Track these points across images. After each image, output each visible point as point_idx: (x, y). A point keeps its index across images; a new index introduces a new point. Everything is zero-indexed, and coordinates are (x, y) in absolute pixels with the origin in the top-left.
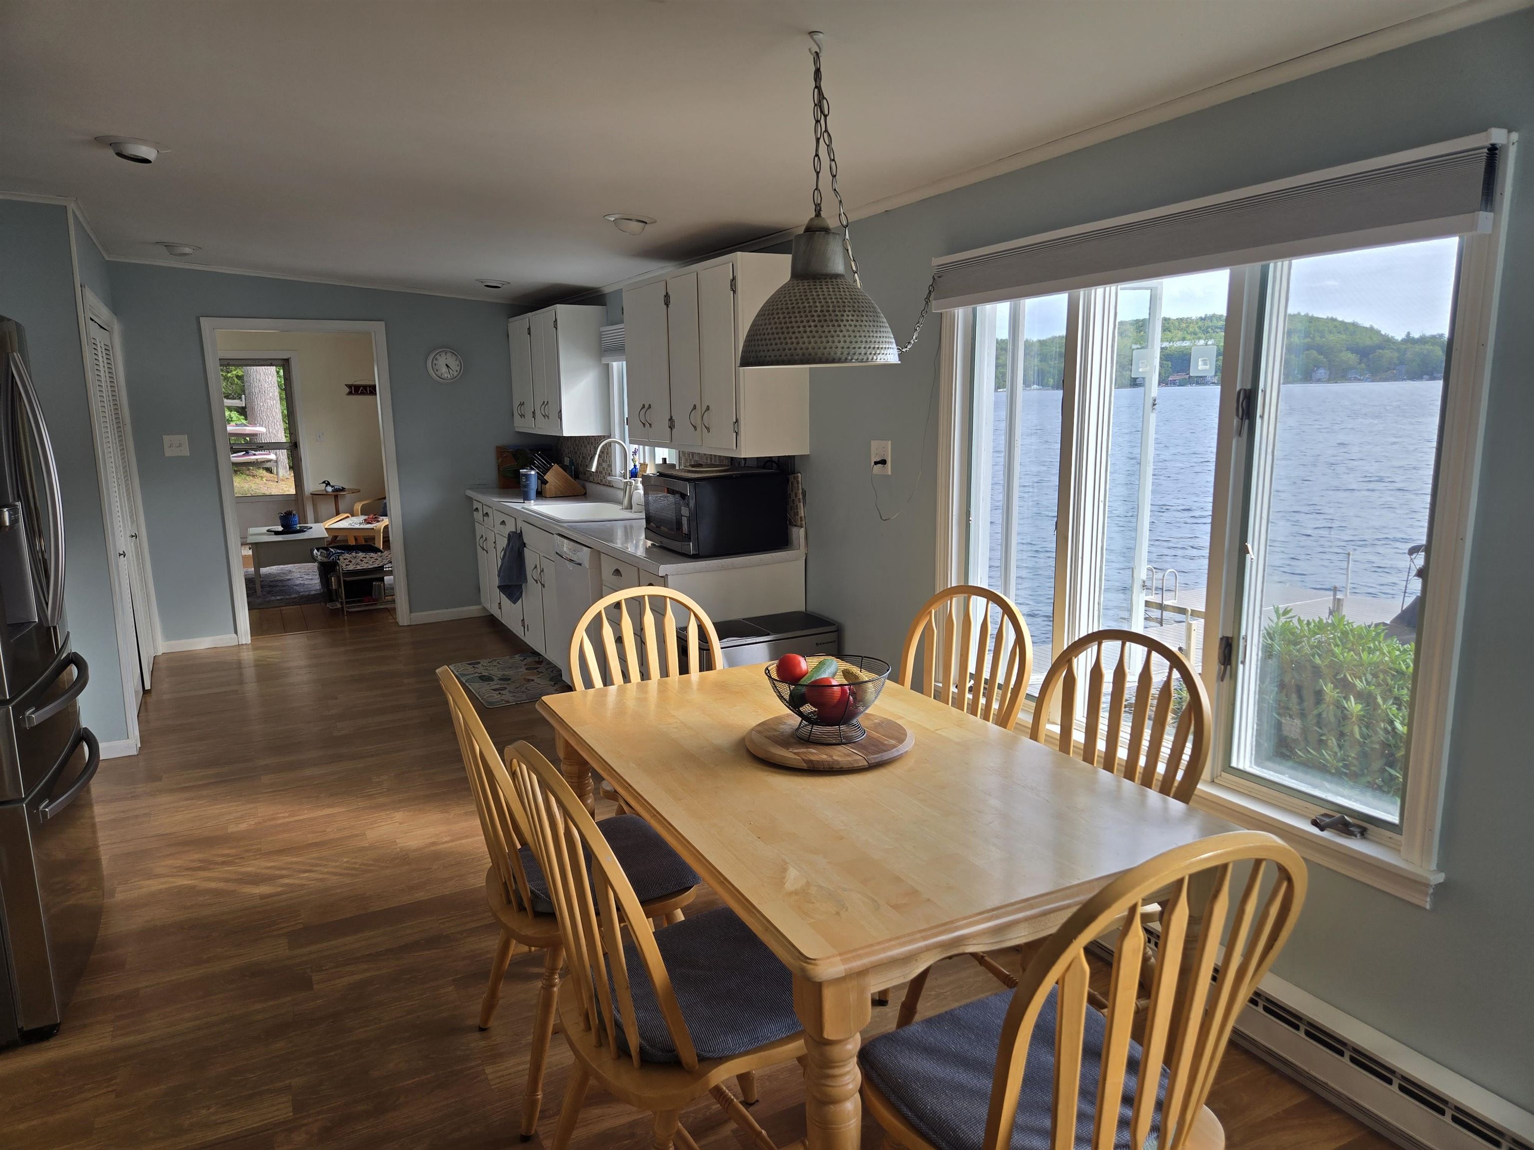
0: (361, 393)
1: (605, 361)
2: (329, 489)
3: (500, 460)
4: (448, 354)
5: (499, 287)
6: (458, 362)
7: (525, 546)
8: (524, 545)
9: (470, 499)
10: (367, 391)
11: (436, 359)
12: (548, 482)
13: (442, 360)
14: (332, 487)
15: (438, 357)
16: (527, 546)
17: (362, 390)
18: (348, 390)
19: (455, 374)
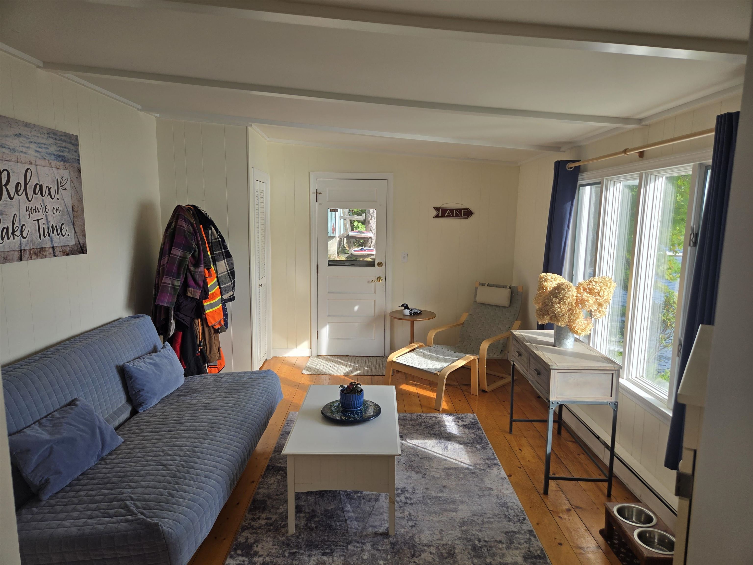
0: (447, 216)
2: (407, 312)
10: (453, 215)
14: (410, 310)
17: (449, 213)
18: (435, 213)
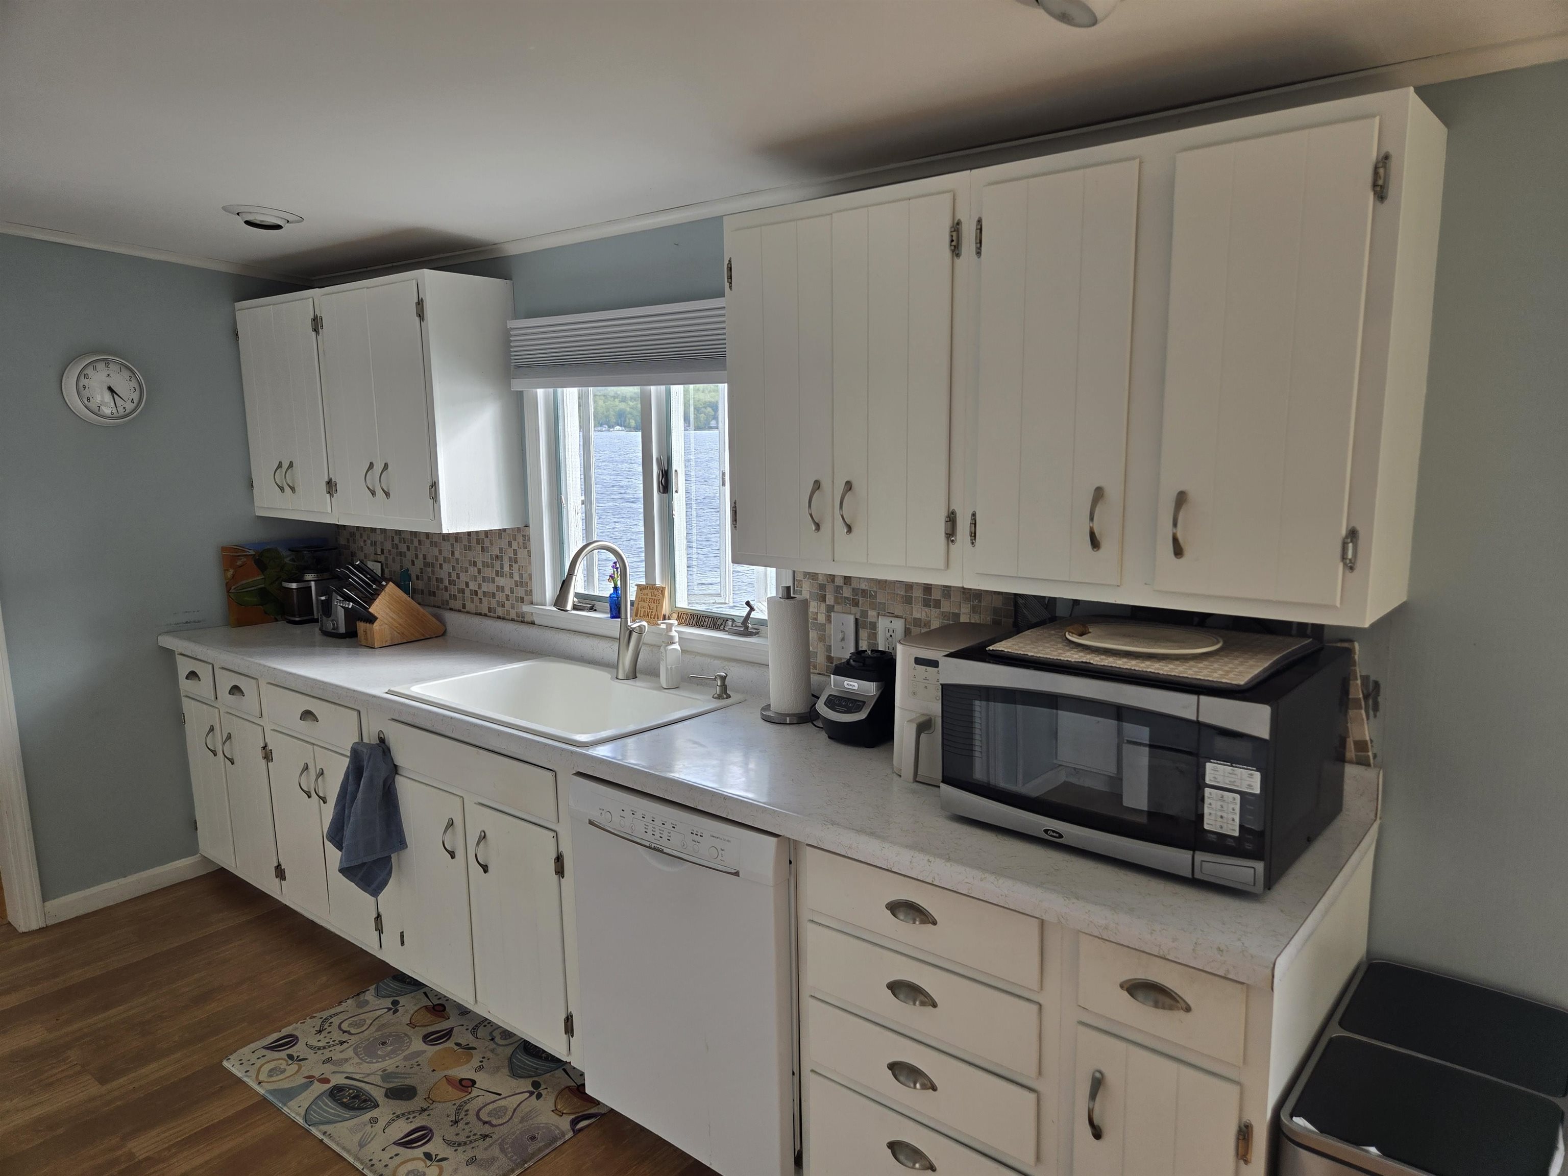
1: (517, 385)
3: (230, 573)
4: (111, 365)
5: (278, 227)
6: (134, 384)
7: (397, 773)
8: (395, 769)
9: (169, 654)
11: (86, 376)
12: (376, 618)
13: (98, 380)
15: (90, 371)
16: (400, 772)
19: (130, 406)
